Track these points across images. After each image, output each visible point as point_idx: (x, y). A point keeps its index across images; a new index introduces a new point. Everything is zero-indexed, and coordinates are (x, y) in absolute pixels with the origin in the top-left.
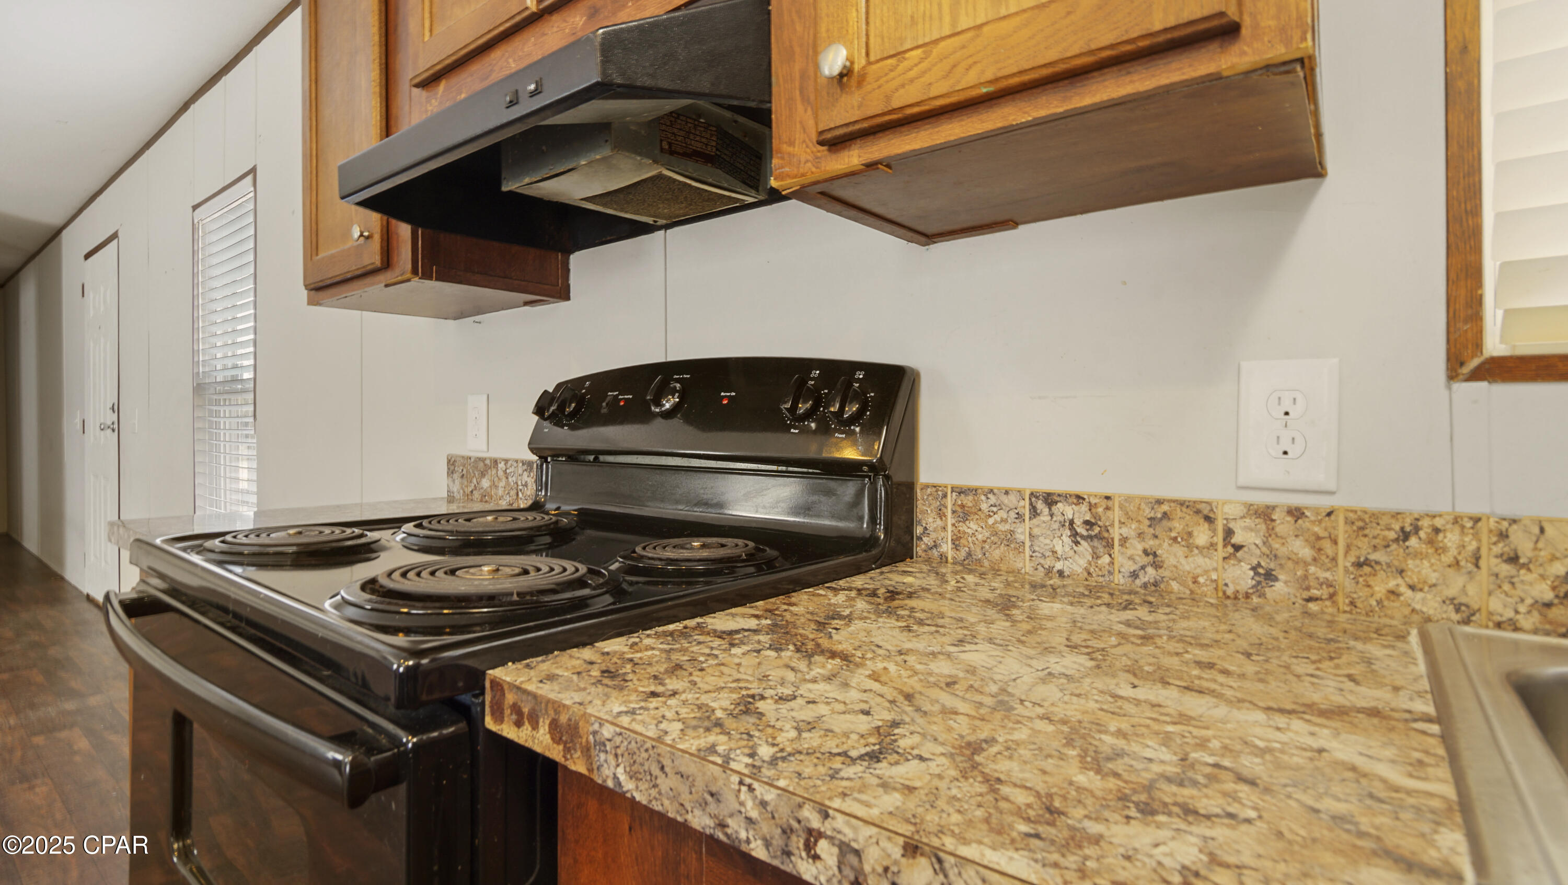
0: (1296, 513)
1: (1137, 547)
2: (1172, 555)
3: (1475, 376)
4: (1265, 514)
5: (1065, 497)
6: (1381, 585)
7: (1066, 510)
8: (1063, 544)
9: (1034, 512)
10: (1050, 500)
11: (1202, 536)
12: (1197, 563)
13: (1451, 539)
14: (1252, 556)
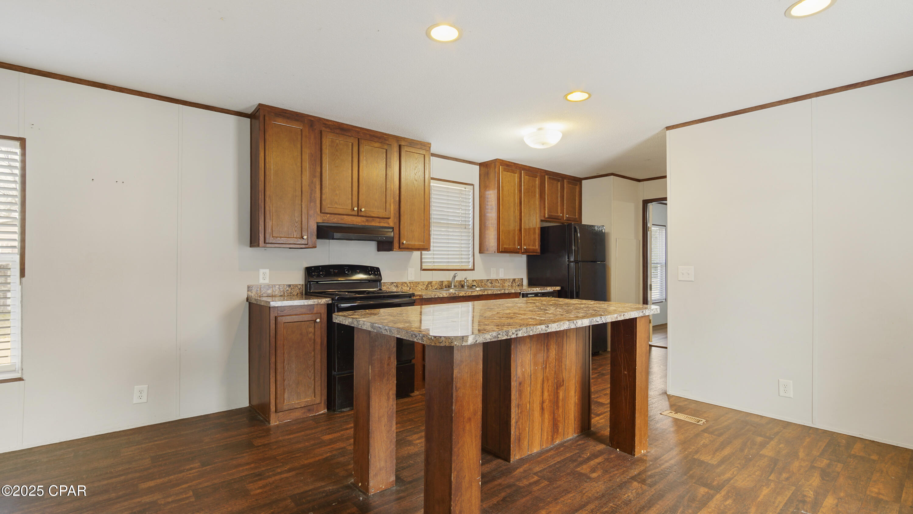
0: (412, 282)
1: (400, 287)
2: (403, 288)
3: (423, 270)
4: (410, 283)
5: (394, 283)
6: (417, 288)
7: (394, 284)
8: (394, 288)
9: (391, 285)
10: (393, 283)
11: (406, 285)
12: (406, 288)
13: (421, 283)
14: (409, 287)
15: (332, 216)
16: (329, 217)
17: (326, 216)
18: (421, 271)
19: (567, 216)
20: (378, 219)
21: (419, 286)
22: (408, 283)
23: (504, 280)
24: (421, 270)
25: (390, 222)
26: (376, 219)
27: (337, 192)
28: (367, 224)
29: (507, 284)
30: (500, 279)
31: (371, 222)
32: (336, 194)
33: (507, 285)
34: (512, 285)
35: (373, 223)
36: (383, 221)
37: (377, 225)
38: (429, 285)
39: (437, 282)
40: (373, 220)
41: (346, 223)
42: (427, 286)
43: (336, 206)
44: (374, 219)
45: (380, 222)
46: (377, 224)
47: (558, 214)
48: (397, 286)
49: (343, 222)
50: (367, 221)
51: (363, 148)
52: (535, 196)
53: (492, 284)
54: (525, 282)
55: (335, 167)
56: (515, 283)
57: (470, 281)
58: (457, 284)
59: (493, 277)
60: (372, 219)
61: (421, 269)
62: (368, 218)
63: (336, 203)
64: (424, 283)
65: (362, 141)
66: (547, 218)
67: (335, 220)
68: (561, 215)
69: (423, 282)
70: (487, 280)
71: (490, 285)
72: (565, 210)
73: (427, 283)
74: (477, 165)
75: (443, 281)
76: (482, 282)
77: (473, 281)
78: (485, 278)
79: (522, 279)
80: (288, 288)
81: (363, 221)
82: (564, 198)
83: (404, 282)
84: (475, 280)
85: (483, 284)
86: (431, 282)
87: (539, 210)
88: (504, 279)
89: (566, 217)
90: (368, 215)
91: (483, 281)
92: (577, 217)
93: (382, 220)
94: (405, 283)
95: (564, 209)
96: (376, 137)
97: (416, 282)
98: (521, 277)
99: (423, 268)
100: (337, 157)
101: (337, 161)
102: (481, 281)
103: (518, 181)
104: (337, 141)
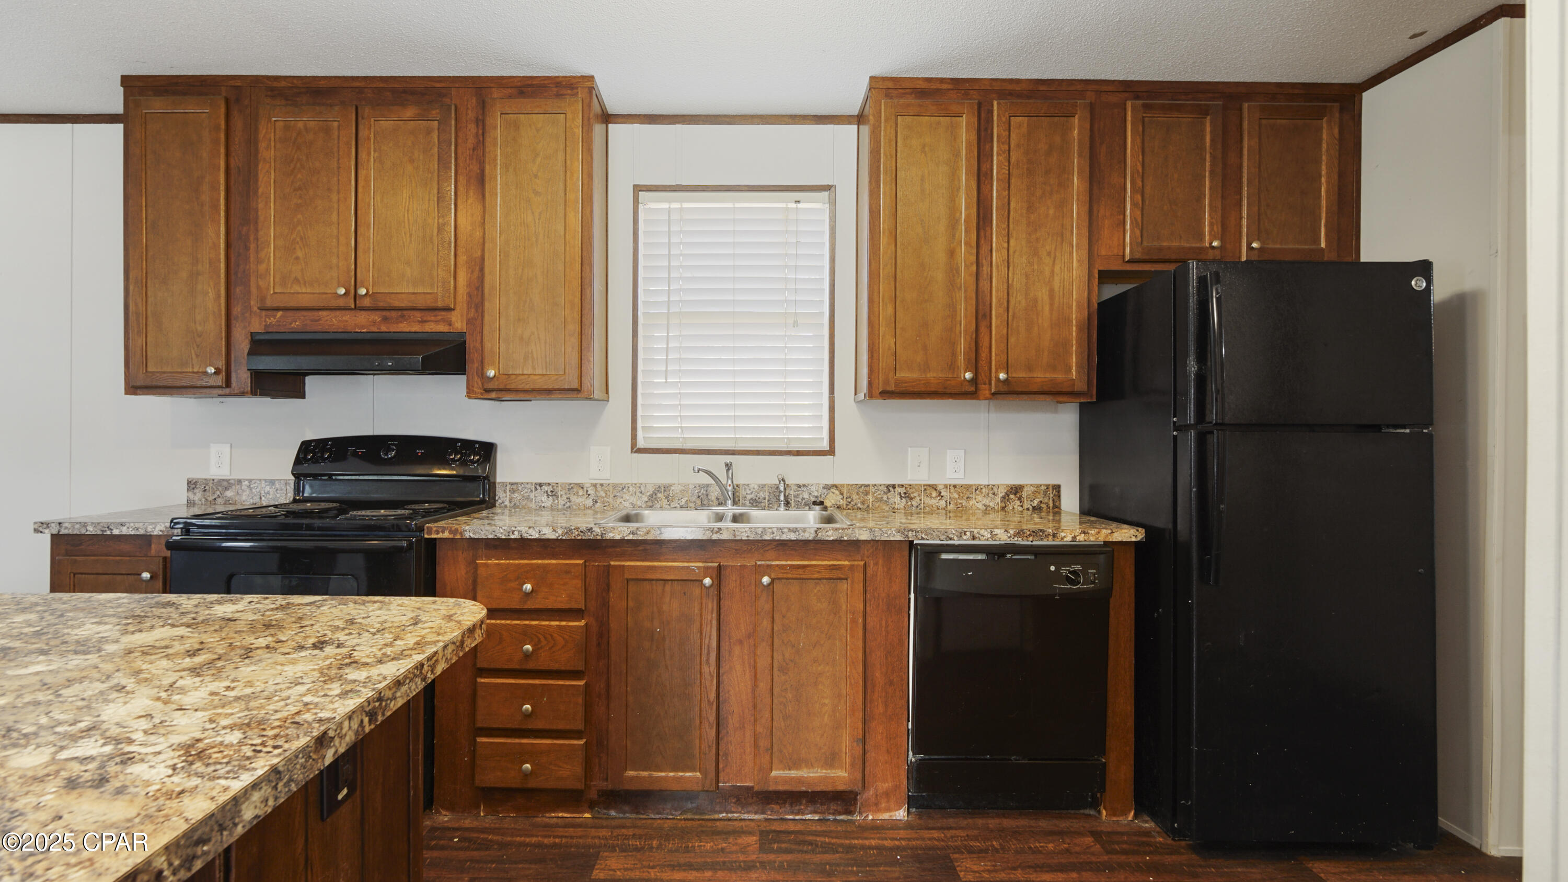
0: (602, 485)
1: (565, 497)
2: (573, 498)
3: (636, 452)
4: (595, 485)
5: (545, 484)
6: (619, 501)
7: (545, 488)
8: (544, 498)
9: (536, 489)
10: (541, 485)
13: (631, 489)
14: (592, 497)
15: (290, 313)
16: (281, 316)
17: (274, 317)
18: (634, 454)
19: (1254, 245)
20: (418, 315)
21: (626, 496)
22: (588, 485)
23: (967, 490)
24: (632, 451)
25: (454, 319)
26: (412, 313)
27: (300, 254)
28: (384, 328)
29: (978, 502)
30: (946, 486)
31: (397, 323)
32: (297, 258)
33: (980, 506)
34: (1003, 508)
35: (401, 325)
36: (433, 318)
37: (413, 330)
40: (403, 316)
41: (326, 328)
43: (296, 288)
44: (405, 312)
45: (423, 322)
46: (416, 328)
47: (1201, 237)
48: (553, 495)
49: (319, 328)
50: (385, 319)
51: (370, 129)
52: (1064, 184)
53: (911, 499)
54: (1070, 501)
55: (294, 190)
56: (1020, 499)
57: (813, 488)
58: (762, 495)
59: (916, 475)
60: (400, 313)
61: (632, 449)
62: (387, 314)
63: (296, 280)
64: (643, 489)
65: (366, 111)
66: (1128, 262)
67: (296, 325)
68: (1215, 244)
69: (638, 486)
70: (888, 486)
71: (900, 503)
72: (1244, 222)
73: (651, 490)
74: (850, 123)
76: (867, 493)
77: (828, 487)
78: (877, 476)
79: (1057, 488)
80: (268, 488)
81: (374, 322)
82: (1241, 178)
83: (577, 484)
84: (836, 486)
85: (870, 497)
86: (666, 488)
87: (1085, 232)
88: (968, 487)
89: (1250, 248)
90: (381, 304)
91: (872, 490)
92: (1323, 245)
93: (430, 316)
94: (578, 487)
95: (1241, 218)
96: (413, 92)
97: (615, 486)
98: (1055, 482)
99: (641, 444)
100: (298, 165)
101: (299, 176)
102: (865, 489)
103: (968, 143)
104: (300, 125)
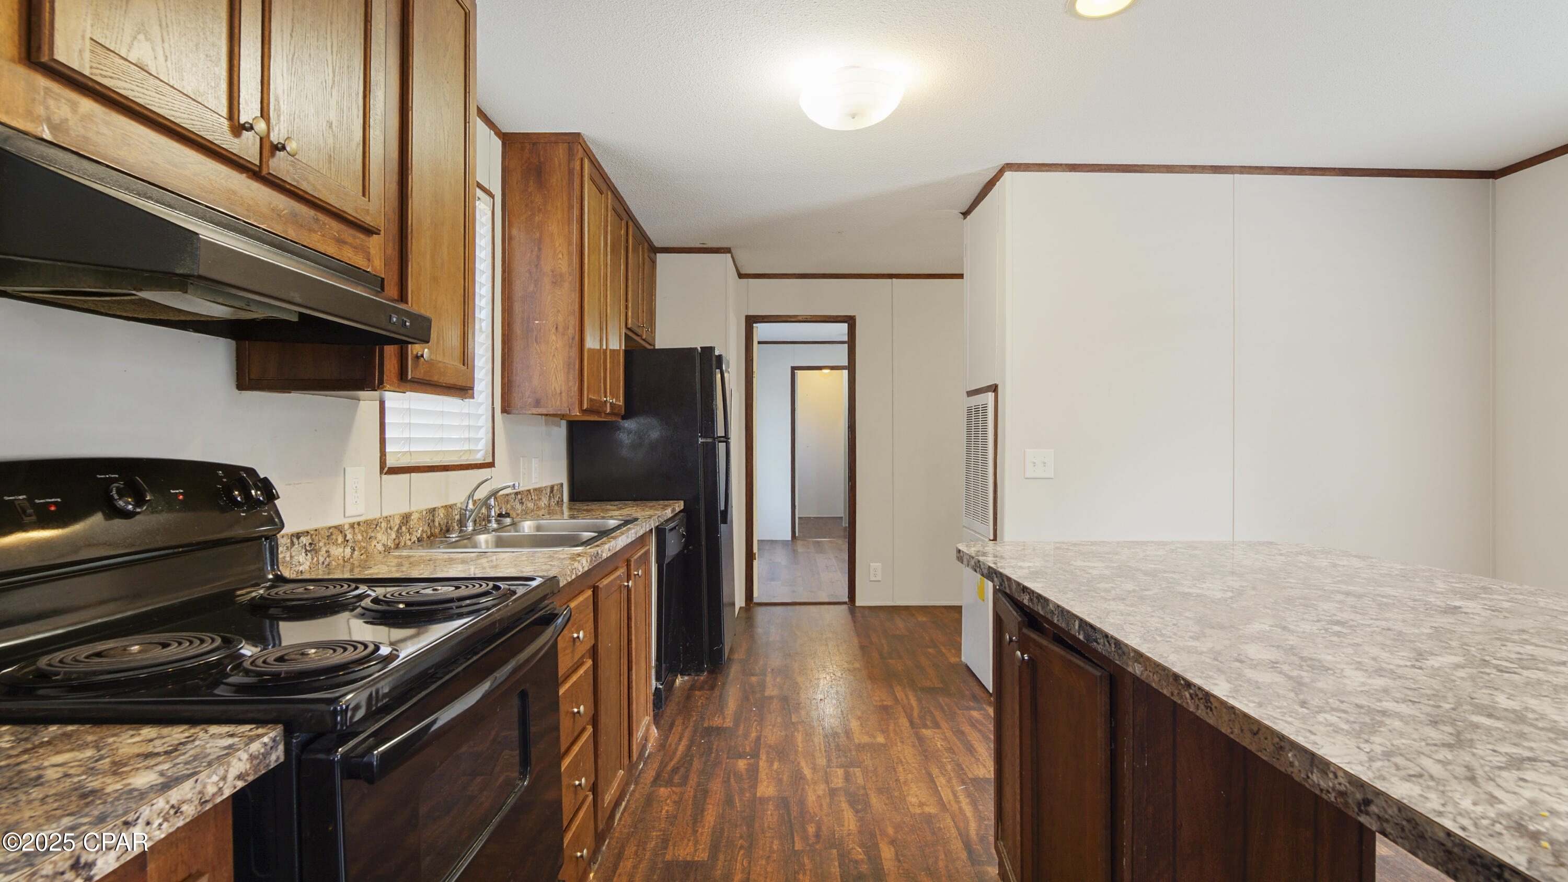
0: (359, 524)
4: (352, 525)
12: (339, 550)
13: (382, 524)
18: (384, 477)
22: (346, 527)
24: (381, 472)
38: (404, 528)
39: (422, 512)
42: (398, 531)
48: (312, 549)
61: (379, 469)
64: (391, 522)
69: (387, 519)
73: (397, 521)
75: (434, 509)
83: (335, 527)
86: (407, 518)
94: (336, 532)
99: (391, 462)
